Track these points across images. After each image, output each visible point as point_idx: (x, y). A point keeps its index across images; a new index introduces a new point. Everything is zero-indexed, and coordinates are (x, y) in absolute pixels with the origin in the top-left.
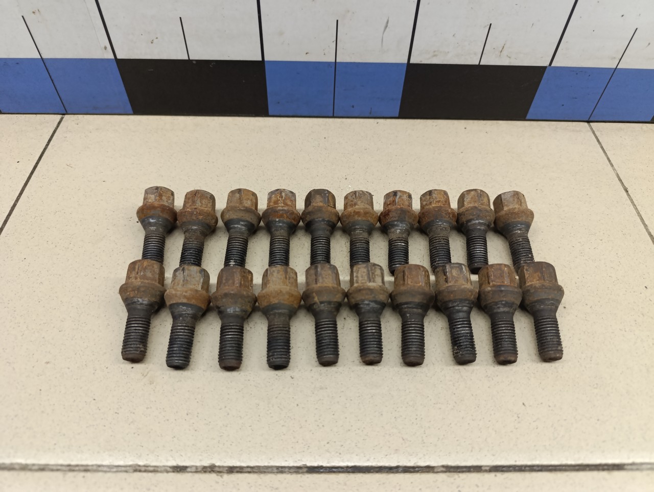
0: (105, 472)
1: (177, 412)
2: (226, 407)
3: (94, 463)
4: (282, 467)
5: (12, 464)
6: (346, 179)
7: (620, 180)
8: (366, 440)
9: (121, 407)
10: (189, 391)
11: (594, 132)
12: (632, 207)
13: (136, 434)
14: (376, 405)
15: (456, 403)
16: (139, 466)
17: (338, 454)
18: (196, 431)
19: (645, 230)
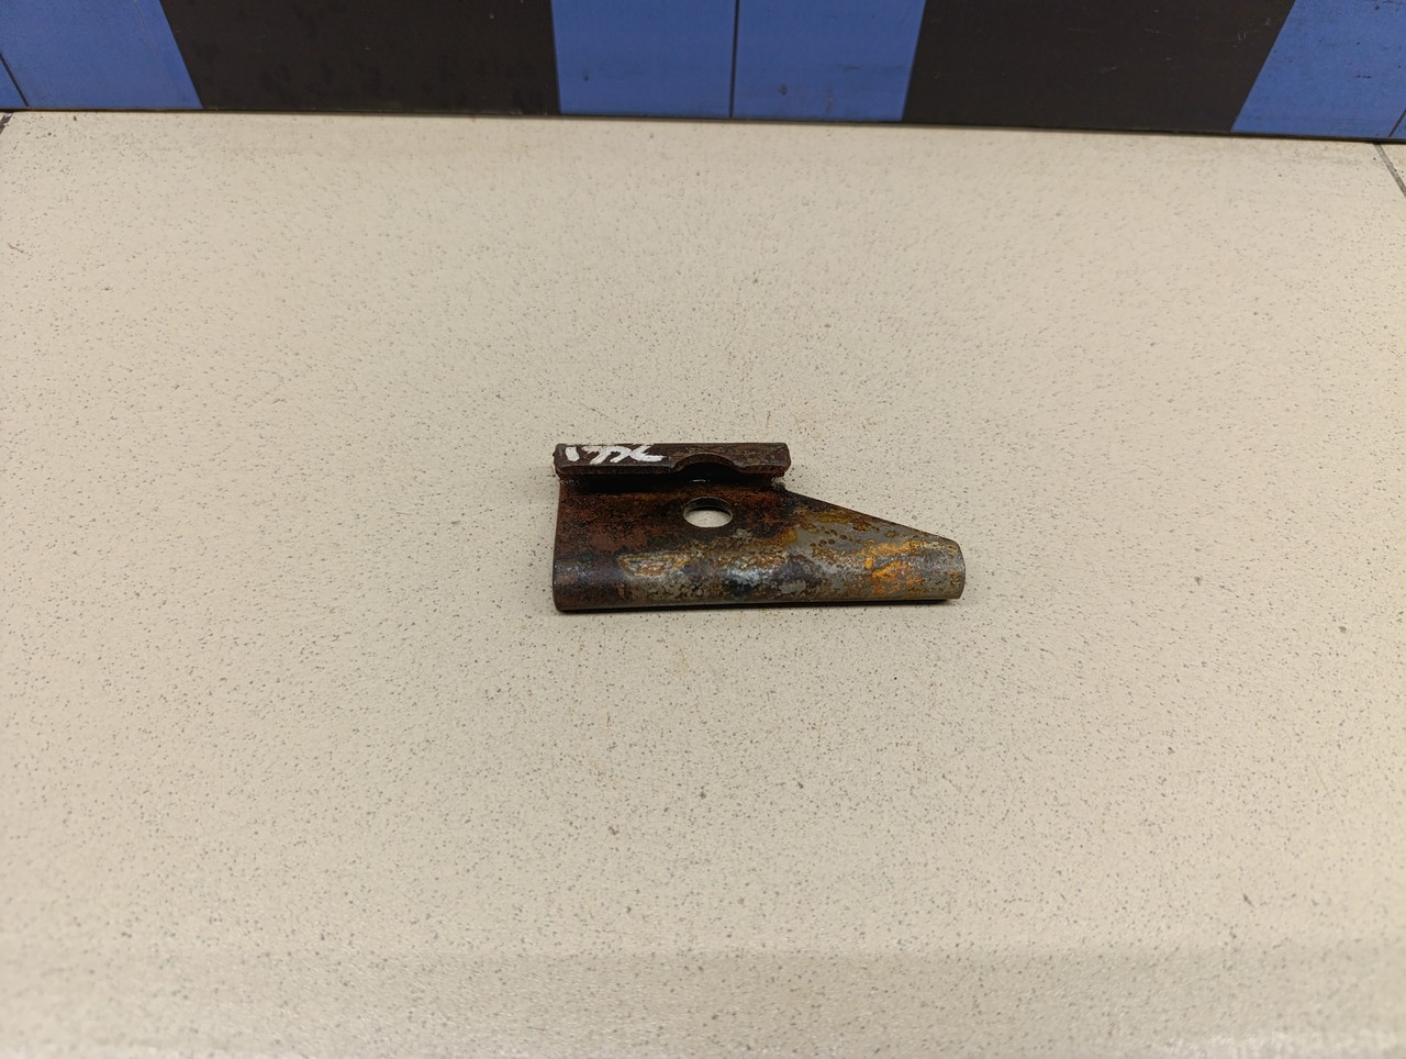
1: (293, 931)
2: (428, 916)
6: (756, 281)
8: (819, 1006)
9: (137, 919)
10: (327, 871)
11: (1390, 167)
13: (178, 999)
14: (848, 908)
15: (1063, 897)
18: (345, 984)
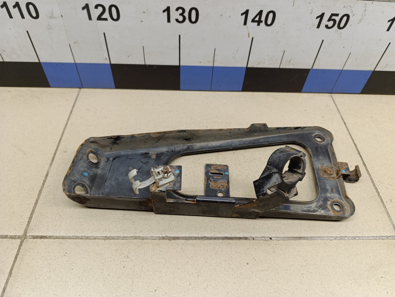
0: (122, 239)
3: (117, 236)
4: (195, 237)
5: (81, 236)
6: (217, 117)
7: (342, 119)
12: (347, 131)
16: (136, 237)
17: (219, 232)
19: (352, 142)
